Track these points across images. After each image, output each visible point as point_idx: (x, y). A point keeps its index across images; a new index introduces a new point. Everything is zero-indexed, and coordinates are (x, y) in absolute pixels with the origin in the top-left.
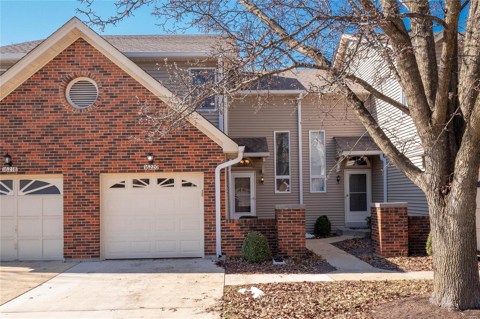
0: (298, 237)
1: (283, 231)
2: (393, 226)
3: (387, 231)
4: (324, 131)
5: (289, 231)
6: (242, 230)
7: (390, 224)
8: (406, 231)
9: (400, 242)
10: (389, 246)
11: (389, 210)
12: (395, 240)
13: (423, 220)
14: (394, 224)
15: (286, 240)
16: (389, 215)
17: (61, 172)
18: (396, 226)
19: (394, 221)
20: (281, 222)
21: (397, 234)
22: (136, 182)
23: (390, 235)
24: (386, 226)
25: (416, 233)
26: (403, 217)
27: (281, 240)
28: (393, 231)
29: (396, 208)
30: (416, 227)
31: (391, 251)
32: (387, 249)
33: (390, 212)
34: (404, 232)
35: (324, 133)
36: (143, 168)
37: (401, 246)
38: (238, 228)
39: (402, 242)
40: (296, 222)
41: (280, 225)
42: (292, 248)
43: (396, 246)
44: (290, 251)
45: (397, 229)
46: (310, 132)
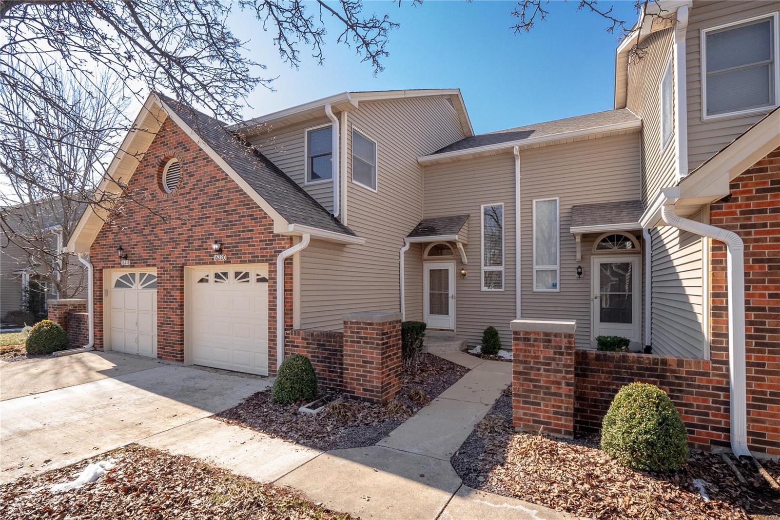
0: (370, 368)
1: (350, 356)
2: (539, 370)
3: (526, 380)
4: (557, 198)
5: (358, 356)
6: (309, 347)
7: (532, 365)
8: (568, 384)
9: (554, 406)
10: (529, 409)
11: (532, 336)
12: (543, 399)
13: (622, 364)
14: (543, 367)
15: (354, 370)
16: (530, 346)
17: (154, 265)
18: (545, 370)
19: (542, 360)
20: (347, 341)
21: (547, 388)
22: (217, 276)
23: (531, 388)
24: (525, 368)
25: (602, 390)
26: (561, 354)
27: (347, 369)
28: (539, 381)
29: (546, 334)
30: (603, 378)
31: (535, 421)
32: (525, 414)
33: (534, 341)
34: (564, 385)
35: (558, 201)
36: (213, 259)
37: (556, 413)
38: (303, 343)
39: (560, 407)
40: (368, 343)
41: (346, 346)
42: (361, 385)
43: (546, 411)
44: (359, 389)
45: (548, 376)
46: (534, 201)
